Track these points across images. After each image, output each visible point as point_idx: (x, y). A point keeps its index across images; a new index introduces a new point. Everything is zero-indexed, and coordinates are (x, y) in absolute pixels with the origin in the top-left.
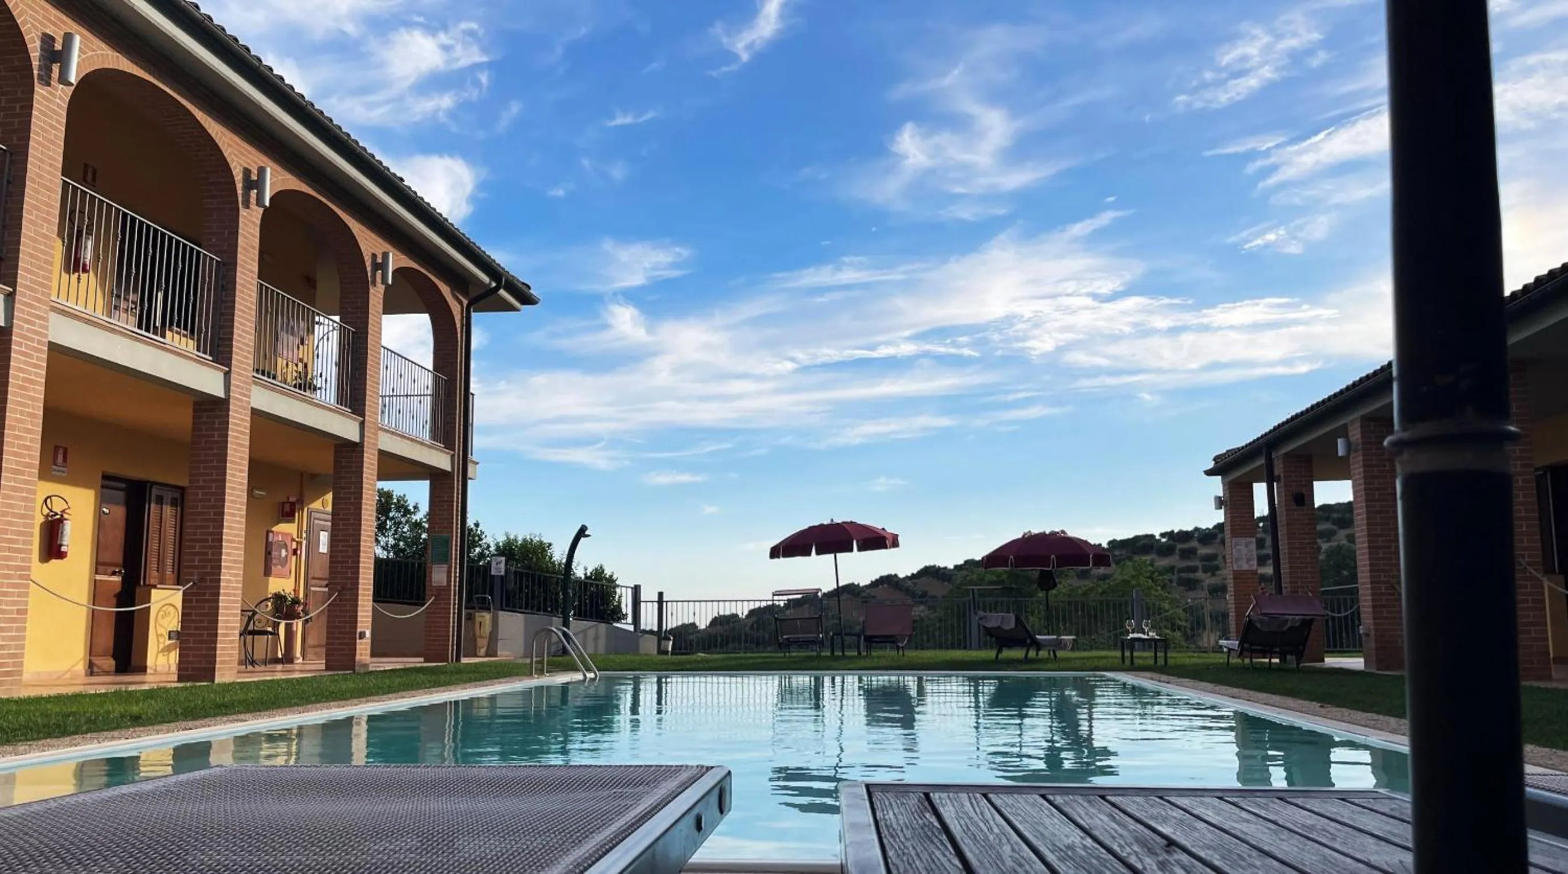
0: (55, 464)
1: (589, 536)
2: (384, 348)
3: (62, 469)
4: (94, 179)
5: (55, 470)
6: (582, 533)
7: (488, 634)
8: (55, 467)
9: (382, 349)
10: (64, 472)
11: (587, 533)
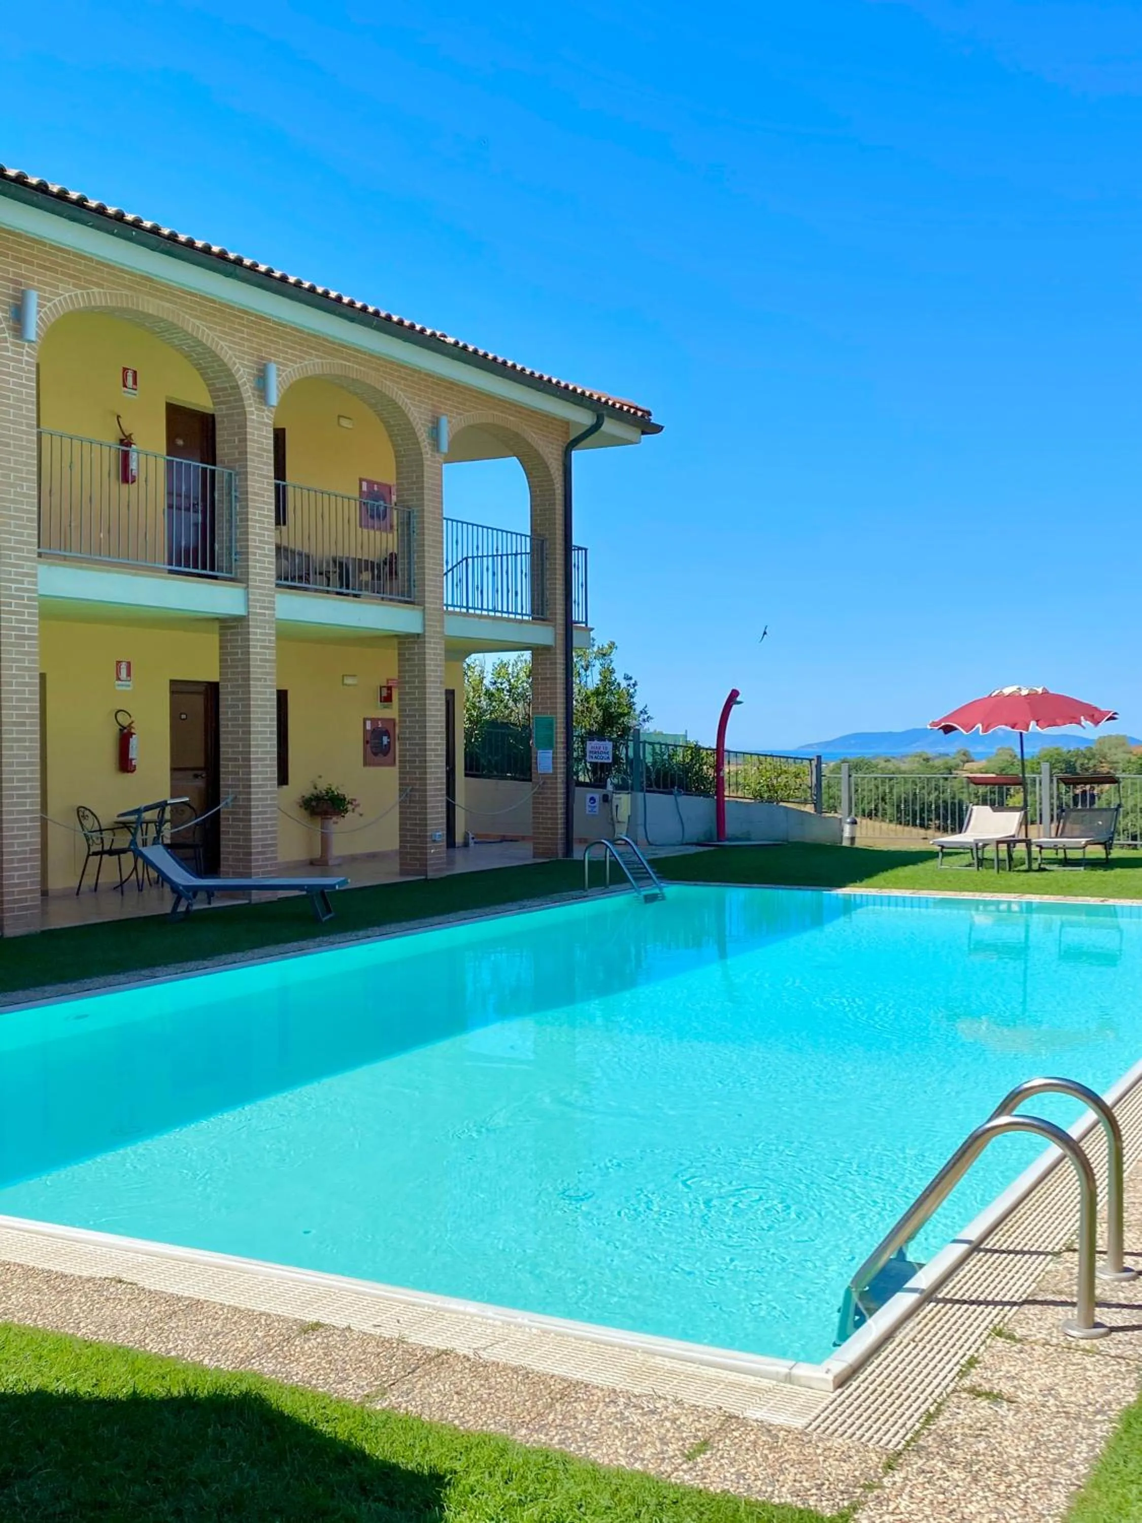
0: (119, 679)
1: (740, 703)
2: (447, 519)
3: (128, 683)
4: (135, 382)
5: (119, 685)
6: (733, 699)
7: (626, 820)
8: (120, 682)
9: (445, 521)
10: (129, 686)
11: (738, 699)
